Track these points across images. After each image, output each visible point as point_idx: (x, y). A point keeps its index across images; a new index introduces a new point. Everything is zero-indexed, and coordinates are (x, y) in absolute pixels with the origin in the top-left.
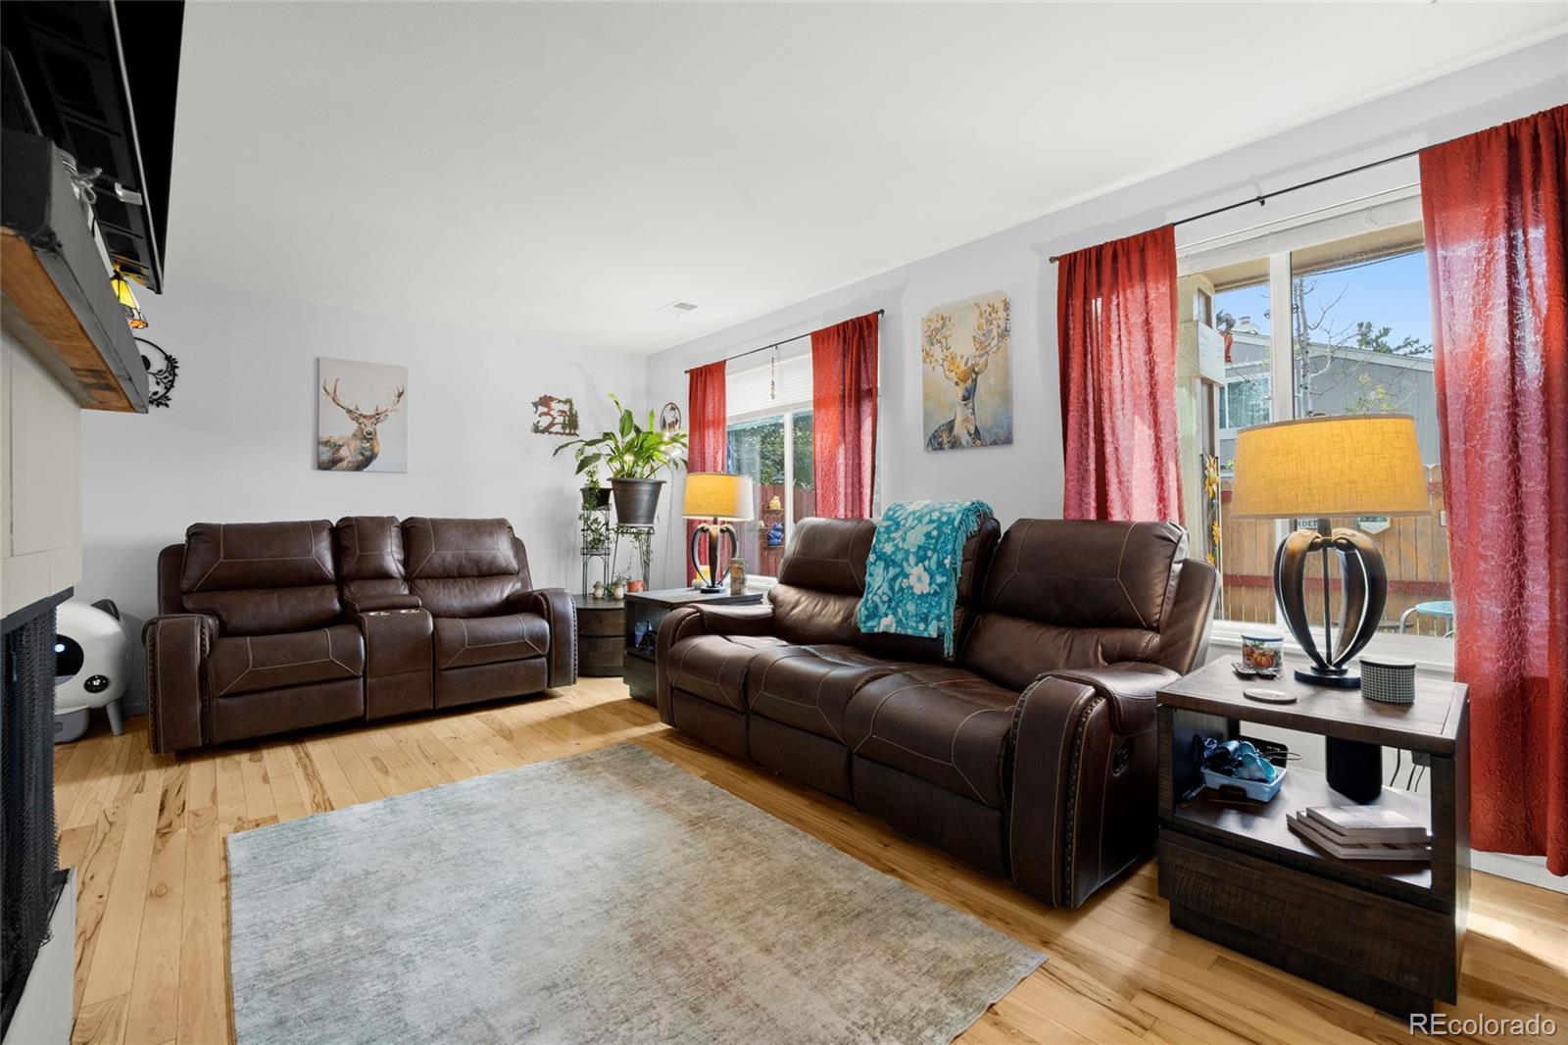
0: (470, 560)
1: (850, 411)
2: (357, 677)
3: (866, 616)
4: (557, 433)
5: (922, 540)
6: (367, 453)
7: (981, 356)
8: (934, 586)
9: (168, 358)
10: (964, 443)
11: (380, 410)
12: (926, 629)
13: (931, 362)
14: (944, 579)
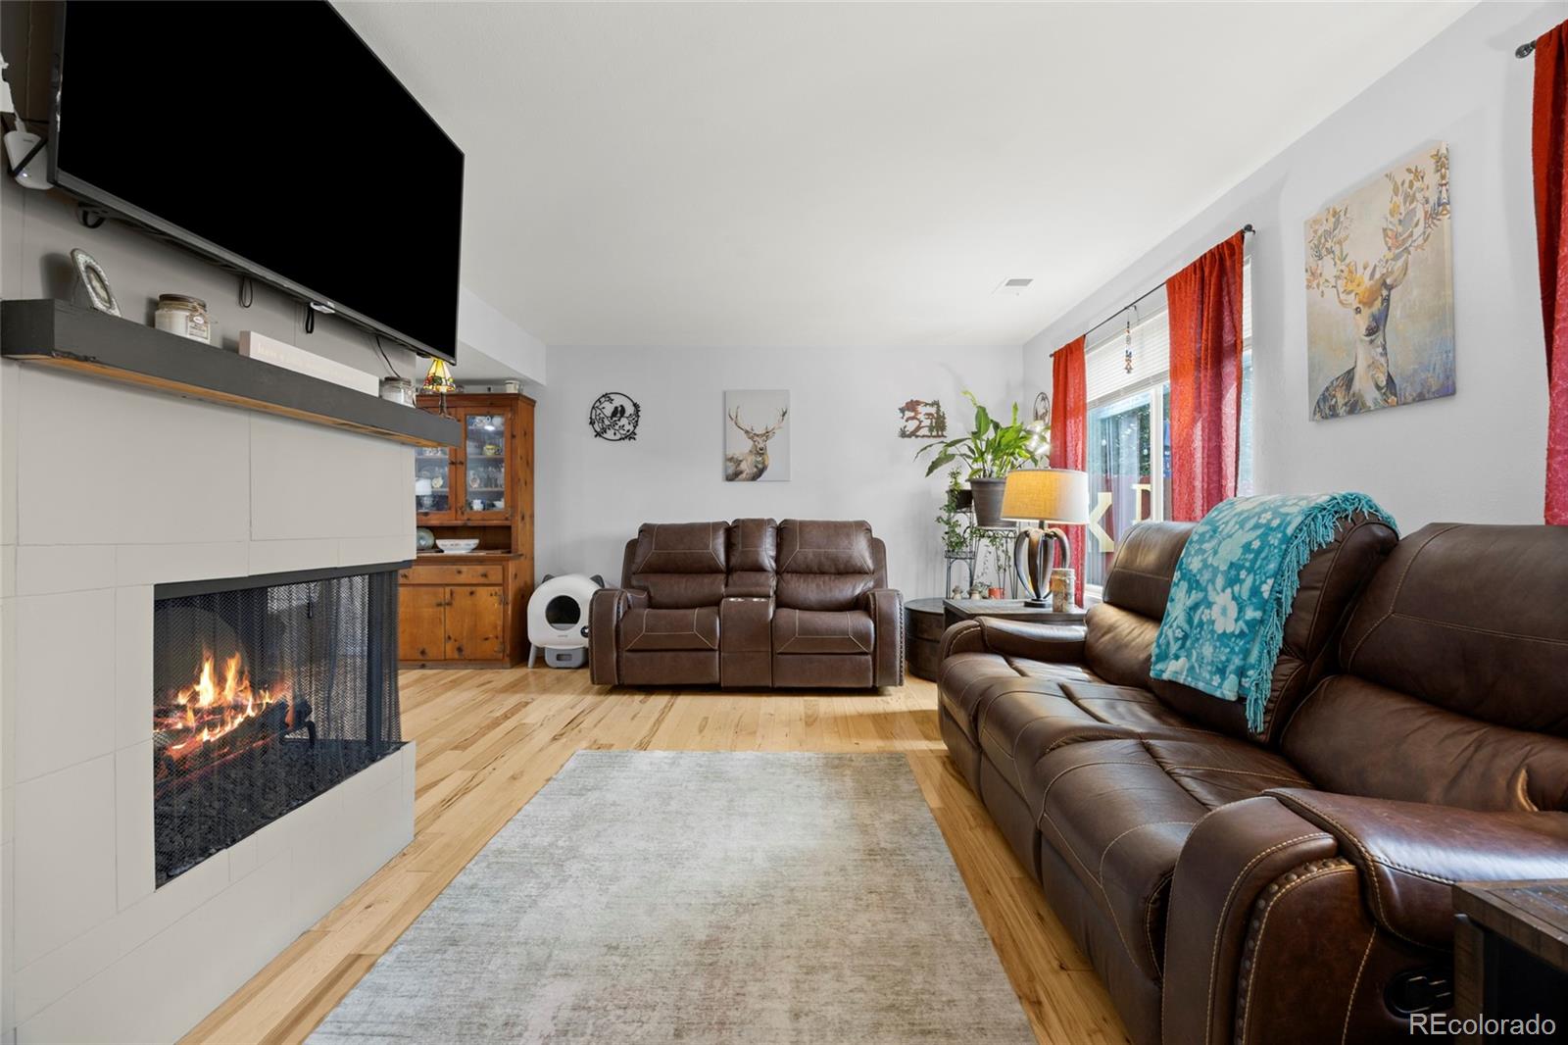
0: (827, 558)
1: (1207, 376)
2: (713, 650)
3: (1157, 656)
4: (924, 436)
5: (1236, 554)
6: (760, 466)
7: (1396, 258)
8: (1241, 623)
9: (636, 405)
10: (1370, 403)
11: (770, 429)
12: (1220, 686)
13: (1318, 285)
14: (1258, 614)
